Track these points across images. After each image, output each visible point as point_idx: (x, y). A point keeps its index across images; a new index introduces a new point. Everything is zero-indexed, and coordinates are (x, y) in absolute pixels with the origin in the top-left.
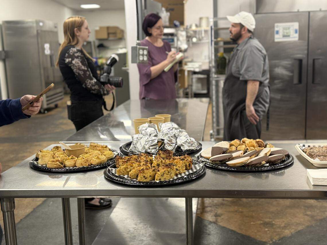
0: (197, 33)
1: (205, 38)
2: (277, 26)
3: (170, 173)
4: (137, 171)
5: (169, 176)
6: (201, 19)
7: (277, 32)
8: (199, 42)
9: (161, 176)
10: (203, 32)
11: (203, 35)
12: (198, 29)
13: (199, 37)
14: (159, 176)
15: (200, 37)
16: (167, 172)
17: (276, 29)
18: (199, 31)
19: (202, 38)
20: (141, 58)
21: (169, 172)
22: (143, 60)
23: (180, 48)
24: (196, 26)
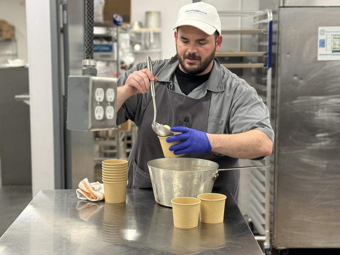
0: (143, 36)
1: (154, 46)
2: (323, 32)
6: (148, 14)
7: (323, 44)
8: (145, 51)
10: (152, 35)
11: (152, 40)
12: (143, 30)
13: (145, 44)
15: (148, 44)
17: (320, 37)
18: (146, 34)
19: (151, 44)
20: (99, 114)
22: (105, 118)
23: (122, 63)
24: (140, 25)
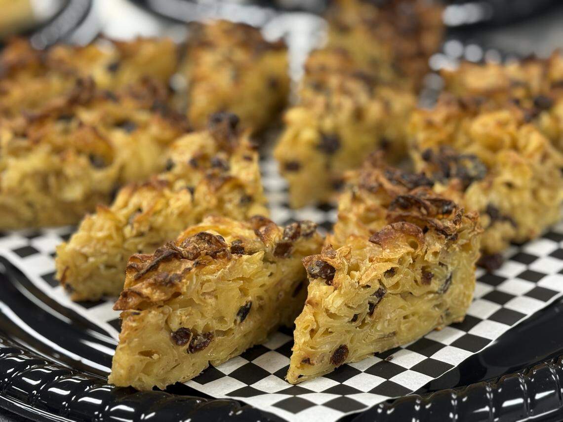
3: (435, 285)
4: (128, 231)
5: (424, 306)
9: (355, 319)
14: (327, 332)
16: (407, 277)
21: (427, 277)
